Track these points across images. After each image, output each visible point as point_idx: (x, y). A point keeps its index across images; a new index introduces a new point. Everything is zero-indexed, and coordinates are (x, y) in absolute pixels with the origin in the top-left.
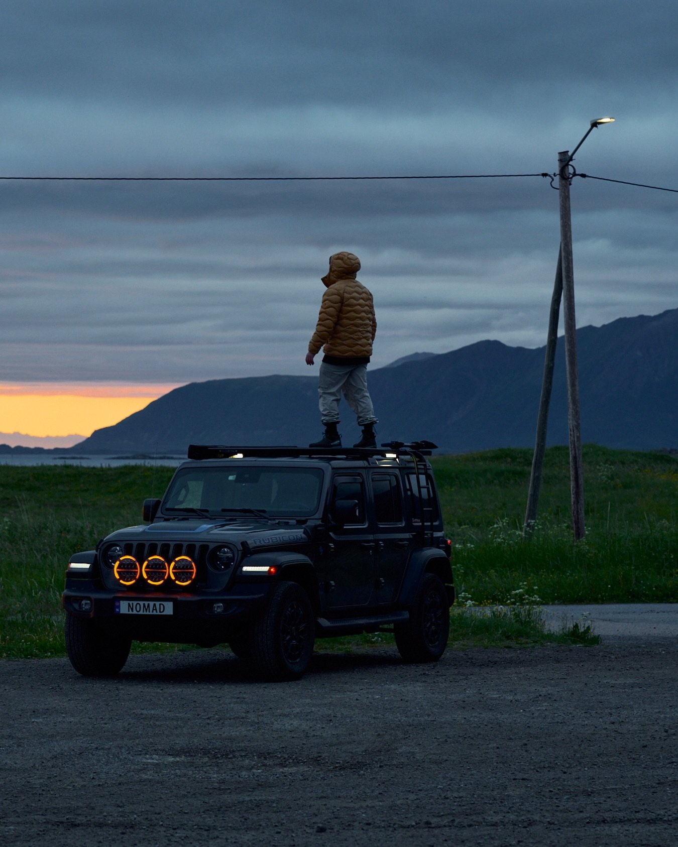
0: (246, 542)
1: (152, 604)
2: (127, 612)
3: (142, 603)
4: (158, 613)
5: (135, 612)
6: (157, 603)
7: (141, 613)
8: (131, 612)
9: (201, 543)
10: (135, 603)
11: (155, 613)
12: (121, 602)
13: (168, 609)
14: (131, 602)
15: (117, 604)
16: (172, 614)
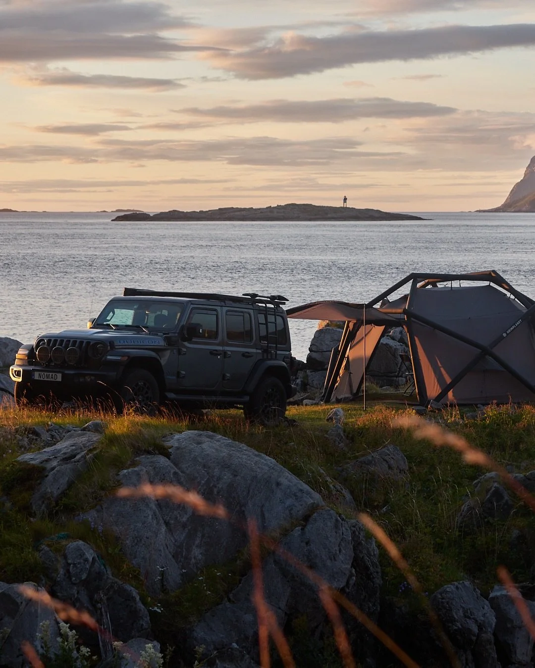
0: (113, 342)
1: (51, 374)
2: (38, 379)
3: (46, 373)
4: (54, 380)
5: (42, 379)
6: (54, 374)
7: (45, 379)
8: (40, 379)
9: (87, 341)
10: (42, 373)
11: (52, 380)
12: (35, 372)
13: (59, 378)
14: (40, 373)
15: (33, 373)
16: (60, 380)
